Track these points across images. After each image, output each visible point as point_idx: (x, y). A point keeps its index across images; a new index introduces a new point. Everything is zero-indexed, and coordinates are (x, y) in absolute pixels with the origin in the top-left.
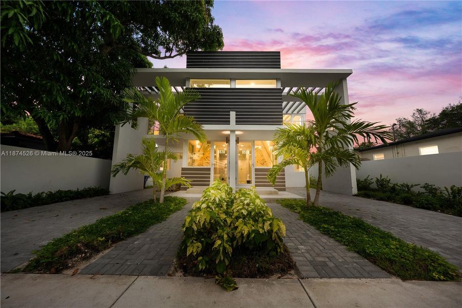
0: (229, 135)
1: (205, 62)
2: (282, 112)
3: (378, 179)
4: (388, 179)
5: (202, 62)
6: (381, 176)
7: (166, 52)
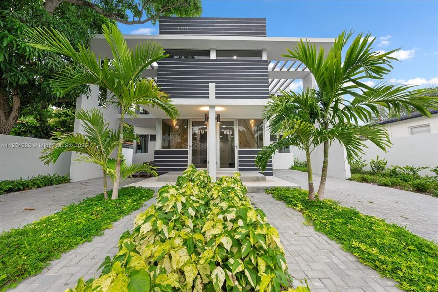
0: (208, 112)
1: (180, 29)
2: (268, 86)
3: (374, 161)
4: (385, 161)
5: (177, 29)
6: (378, 157)
7: (135, 16)
